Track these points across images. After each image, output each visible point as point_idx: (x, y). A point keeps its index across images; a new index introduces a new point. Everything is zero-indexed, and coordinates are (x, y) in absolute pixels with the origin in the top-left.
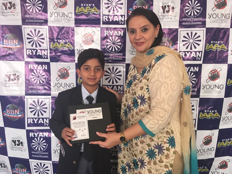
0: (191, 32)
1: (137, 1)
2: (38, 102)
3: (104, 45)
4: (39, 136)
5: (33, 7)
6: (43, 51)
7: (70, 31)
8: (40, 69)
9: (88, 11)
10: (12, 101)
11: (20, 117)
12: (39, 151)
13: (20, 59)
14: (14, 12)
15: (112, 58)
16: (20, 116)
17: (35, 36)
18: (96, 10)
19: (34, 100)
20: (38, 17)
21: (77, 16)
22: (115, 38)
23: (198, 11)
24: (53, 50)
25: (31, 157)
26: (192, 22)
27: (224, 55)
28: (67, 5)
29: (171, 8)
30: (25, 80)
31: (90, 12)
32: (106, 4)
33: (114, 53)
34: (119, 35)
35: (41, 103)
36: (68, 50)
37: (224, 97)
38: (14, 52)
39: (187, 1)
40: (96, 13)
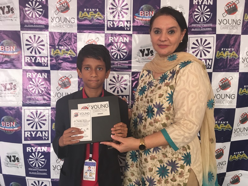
0: (201, 39)
1: (143, 6)
2: (37, 114)
4: (37, 151)
5: (33, 12)
6: (43, 58)
7: (73, 37)
9: (91, 16)
10: (8, 112)
11: (17, 130)
12: (37, 168)
13: (17, 66)
14: (12, 17)
15: (117, 66)
16: (16, 129)
17: (35, 41)
18: (100, 16)
19: (32, 111)
20: (38, 22)
21: (80, 21)
22: (120, 45)
23: (208, 17)
24: (53, 57)
26: (202, 28)
27: (236, 63)
28: (69, 9)
30: (22, 90)
31: (94, 17)
32: (111, 9)
33: (119, 61)
34: (125, 42)
35: (40, 114)
36: (70, 57)
37: (235, 108)
38: (11, 59)
39: (196, 6)
40: (99, 18)
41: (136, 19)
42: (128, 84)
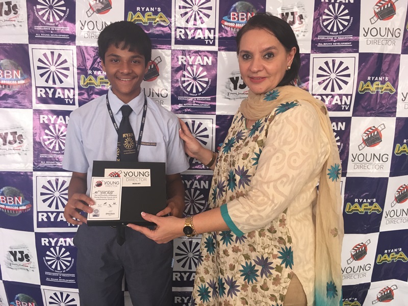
0: (333, 60)
1: (237, 4)
2: (57, 184)
3: (177, 81)
4: (59, 245)
5: (50, 12)
6: (66, 91)
8: (60, 123)
9: (148, 19)
10: (10, 181)
11: (25, 210)
12: (59, 272)
13: (24, 104)
14: (15, 21)
15: (191, 105)
16: (24, 208)
17: (53, 62)
18: (163, 19)
19: (49, 179)
20: (57, 29)
22: (197, 69)
23: (346, 23)
25: (44, 282)
26: (335, 42)
29: (297, 16)
30: (32, 143)
31: (153, 22)
32: (182, 7)
33: (194, 96)
34: (205, 64)
35: (63, 185)
37: (388, 176)
38: (14, 92)
39: (327, 5)
40: (162, 23)
41: (225, 25)
42: (210, 136)
